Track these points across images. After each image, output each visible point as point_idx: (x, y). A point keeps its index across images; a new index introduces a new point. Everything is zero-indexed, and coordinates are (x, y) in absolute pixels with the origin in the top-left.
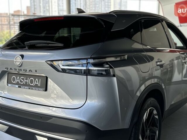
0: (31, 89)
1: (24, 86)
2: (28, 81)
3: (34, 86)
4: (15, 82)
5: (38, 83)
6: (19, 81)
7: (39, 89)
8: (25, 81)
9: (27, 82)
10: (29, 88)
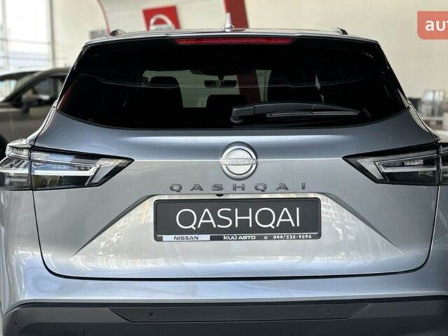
0: (266, 237)
1: (235, 235)
2: (250, 218)
3: (277, 230)
4: (192, 226)
5: (291, 220)
6: (212, 221)
7: (298, 235)
8: (237, 218)
9: (248, 220)
10: (258, 238)
